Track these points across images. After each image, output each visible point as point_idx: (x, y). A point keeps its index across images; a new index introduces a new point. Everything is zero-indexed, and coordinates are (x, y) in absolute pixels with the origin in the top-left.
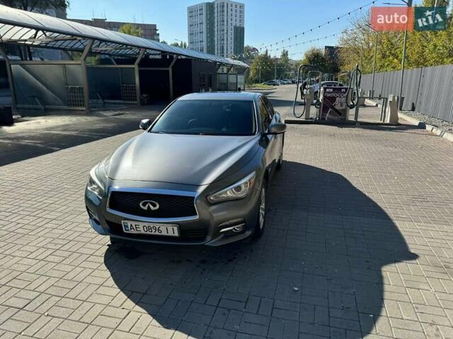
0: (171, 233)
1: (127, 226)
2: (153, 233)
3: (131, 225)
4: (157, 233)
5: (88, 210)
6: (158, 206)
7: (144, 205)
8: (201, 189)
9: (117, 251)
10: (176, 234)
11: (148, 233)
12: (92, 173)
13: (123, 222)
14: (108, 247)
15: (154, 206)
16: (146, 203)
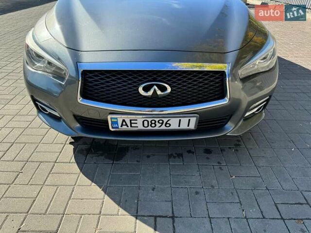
0: (184, 126)
1: (117, 123)
2: (156, 128)
3: (124, 121)
4: (163, 127)
5: (35, 101)
6: (169, 90)
7: (146, 89)
8: (231, 57)
9: (88, 151)
10: (192, 126)
11: (150, 128)
12: (29, 41)
13: (109, 117)
14: (72, 147)
15: (163, 89)
16: (152, 86)
